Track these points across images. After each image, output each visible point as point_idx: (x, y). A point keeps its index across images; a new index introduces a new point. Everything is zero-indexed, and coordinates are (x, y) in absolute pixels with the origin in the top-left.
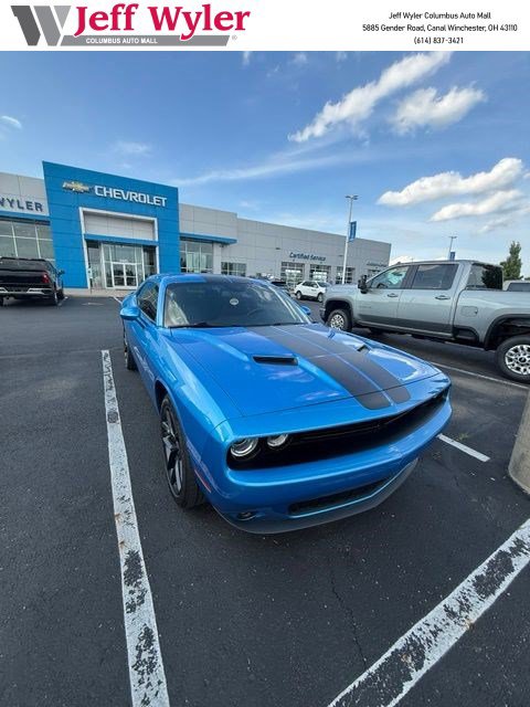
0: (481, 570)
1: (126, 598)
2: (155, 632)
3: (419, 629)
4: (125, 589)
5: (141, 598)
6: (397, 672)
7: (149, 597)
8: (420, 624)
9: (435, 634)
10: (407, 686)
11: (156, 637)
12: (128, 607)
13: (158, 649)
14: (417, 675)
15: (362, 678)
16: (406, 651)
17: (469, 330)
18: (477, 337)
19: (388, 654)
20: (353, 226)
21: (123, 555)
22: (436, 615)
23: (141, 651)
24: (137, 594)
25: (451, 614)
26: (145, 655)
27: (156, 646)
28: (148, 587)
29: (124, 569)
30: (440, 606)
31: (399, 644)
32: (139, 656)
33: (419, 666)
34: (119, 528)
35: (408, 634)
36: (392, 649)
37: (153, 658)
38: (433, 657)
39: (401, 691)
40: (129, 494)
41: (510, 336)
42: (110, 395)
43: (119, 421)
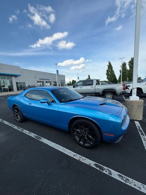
1: (107, 173)
2: (120, 174)
4: (104, 172)
5: (109, 171)
7: (110, 169)
8: (144, 144)
11: (122, 175)
12: (110, 174)
13: (125, 176)
17: (98, 93)
20: (57, 71)
21: (94, 167)
22: (144, 142)
23: (123, 179)
24: (107, 171)
25: (145, 140)
26: (125, 179)
27: (124, 176)
28: (107, 168)
29: (98, 169)
30: (143, 140)
32: (124, 180)
37: (126, 178)
42: (26, 132)
43: (42, 138)
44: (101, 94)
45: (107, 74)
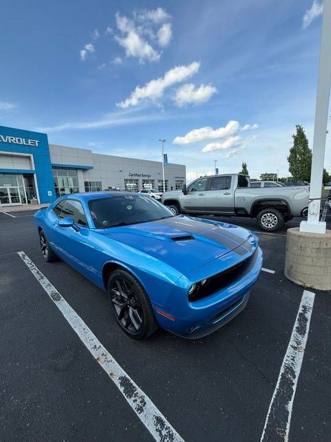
0: (296, 324)
1: (134, 406)
2: (163, 417)
3: (286, 360)
4: (130, 401)
5: (143, 401)
6: (286, 383)
7: (147, 399)
8: (285, 358)
9: (293, 360)
10: (294, 388)
11: (165, 420)
12: (138, 410)
13: (170, 425)
14: (295, 381)
15: (275, 393)
16: (286, 372)
17: (243, 209)
18: (246, 212)
19: (280, 377)
20: (165, 156)
21: (117, 382)
22: (289, 351)
23: (160, 432)
24: (139, 400)
25: (295, 348)
26: (164, 432)
27: (167, 424)
28: (143, 393)
29: (122, 389)
30: (289, 346)
31: (282, 371)
32: (161, 435)
33: (294, 377)
34: (103, 366)
35: (283, 364)
36: (281, 374)
37: (169, 432)
38: (297, 370)
39: (293, 391)
40: (98, 344)
41: (261, 210)
42: (45, 283)
43: (62, 298)
44: (249, 210)
45: (292, 160)
